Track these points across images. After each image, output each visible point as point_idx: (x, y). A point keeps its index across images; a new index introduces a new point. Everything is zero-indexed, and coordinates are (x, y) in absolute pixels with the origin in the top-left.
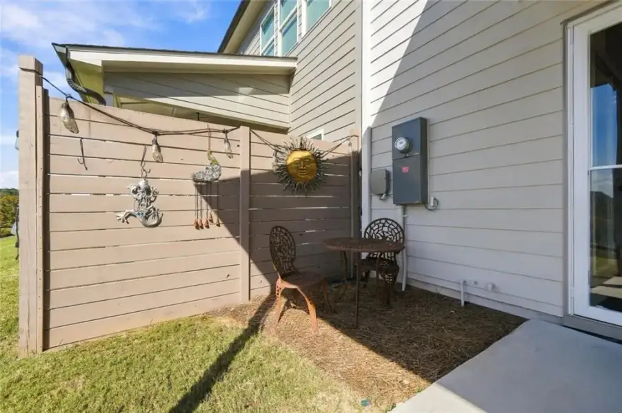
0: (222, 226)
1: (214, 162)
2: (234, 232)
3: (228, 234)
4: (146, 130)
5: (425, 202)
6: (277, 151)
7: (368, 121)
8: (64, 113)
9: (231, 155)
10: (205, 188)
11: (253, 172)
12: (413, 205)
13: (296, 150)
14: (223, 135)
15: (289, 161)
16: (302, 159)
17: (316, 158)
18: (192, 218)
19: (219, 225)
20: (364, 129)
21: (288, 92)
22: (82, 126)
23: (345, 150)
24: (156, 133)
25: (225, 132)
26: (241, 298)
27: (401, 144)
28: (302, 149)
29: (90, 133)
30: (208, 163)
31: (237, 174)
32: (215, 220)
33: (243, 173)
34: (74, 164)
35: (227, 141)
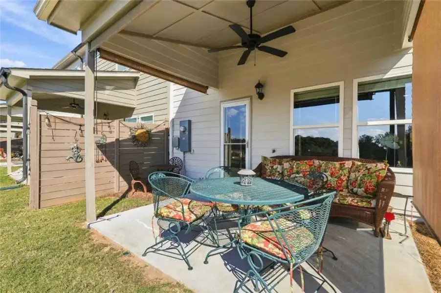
0: (108, 161)
1: (104, 135)
2: (113, 164)
3: (110, 164)
5: (190, 151)
6: (131, 130)
7: (172, 115)
8: (47, 121)
9: (111, 132)
10: (100, 146)
11: (120, 139)
12: (186, 152)
13: (139, 129)
14: (108, 124)
15: (137, 134)
16: (142, 133)
17: (149, 131)
18: (94, 158)
19: (106, 161)
20: (170, 119)
21: (135, 88)
22: (53, 125)
23: (163, 128)
24: (81, 125)
25: (109, 123)
26: (116, 191)
27: (182, 129)
28: (142, 128)
29: (55, 126)
30: (102, 136)
31: (114, 140)
32: (104, 159)
33: (116, 140)
34: (50, 139)
35: (109, 127)
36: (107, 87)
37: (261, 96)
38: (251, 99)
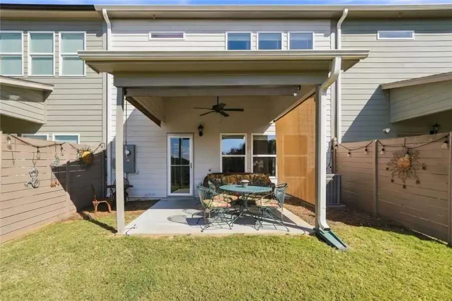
0: (60, 185)
1: (58, 158)
3: (62, 188)
4: (34, 146)
5: (135, 171)
6: (78, 151)
7: (110, 138)
9: (63, 155)
10: (55, 169)
11: (71, 161)
12: (131, 172)
13: (85, 151)
14: (60, 146)
15: (83, 156)
16: (87, 155)
17: (92, 154)
18: (49, 183)
19: (58, 185)
20: (109, 142)
21: (44, 101)
22: (13, 146)
23: (100, 150)
24: (38, 147)
27: (127, 152)
28: (88, 151)
29: (15, 149)
30: (55, 158)
31: (65, 162)
32: (58, 183)
33: (68, 162)
36: (11, 97)
37: (201, 134)
38: (193, 135)
